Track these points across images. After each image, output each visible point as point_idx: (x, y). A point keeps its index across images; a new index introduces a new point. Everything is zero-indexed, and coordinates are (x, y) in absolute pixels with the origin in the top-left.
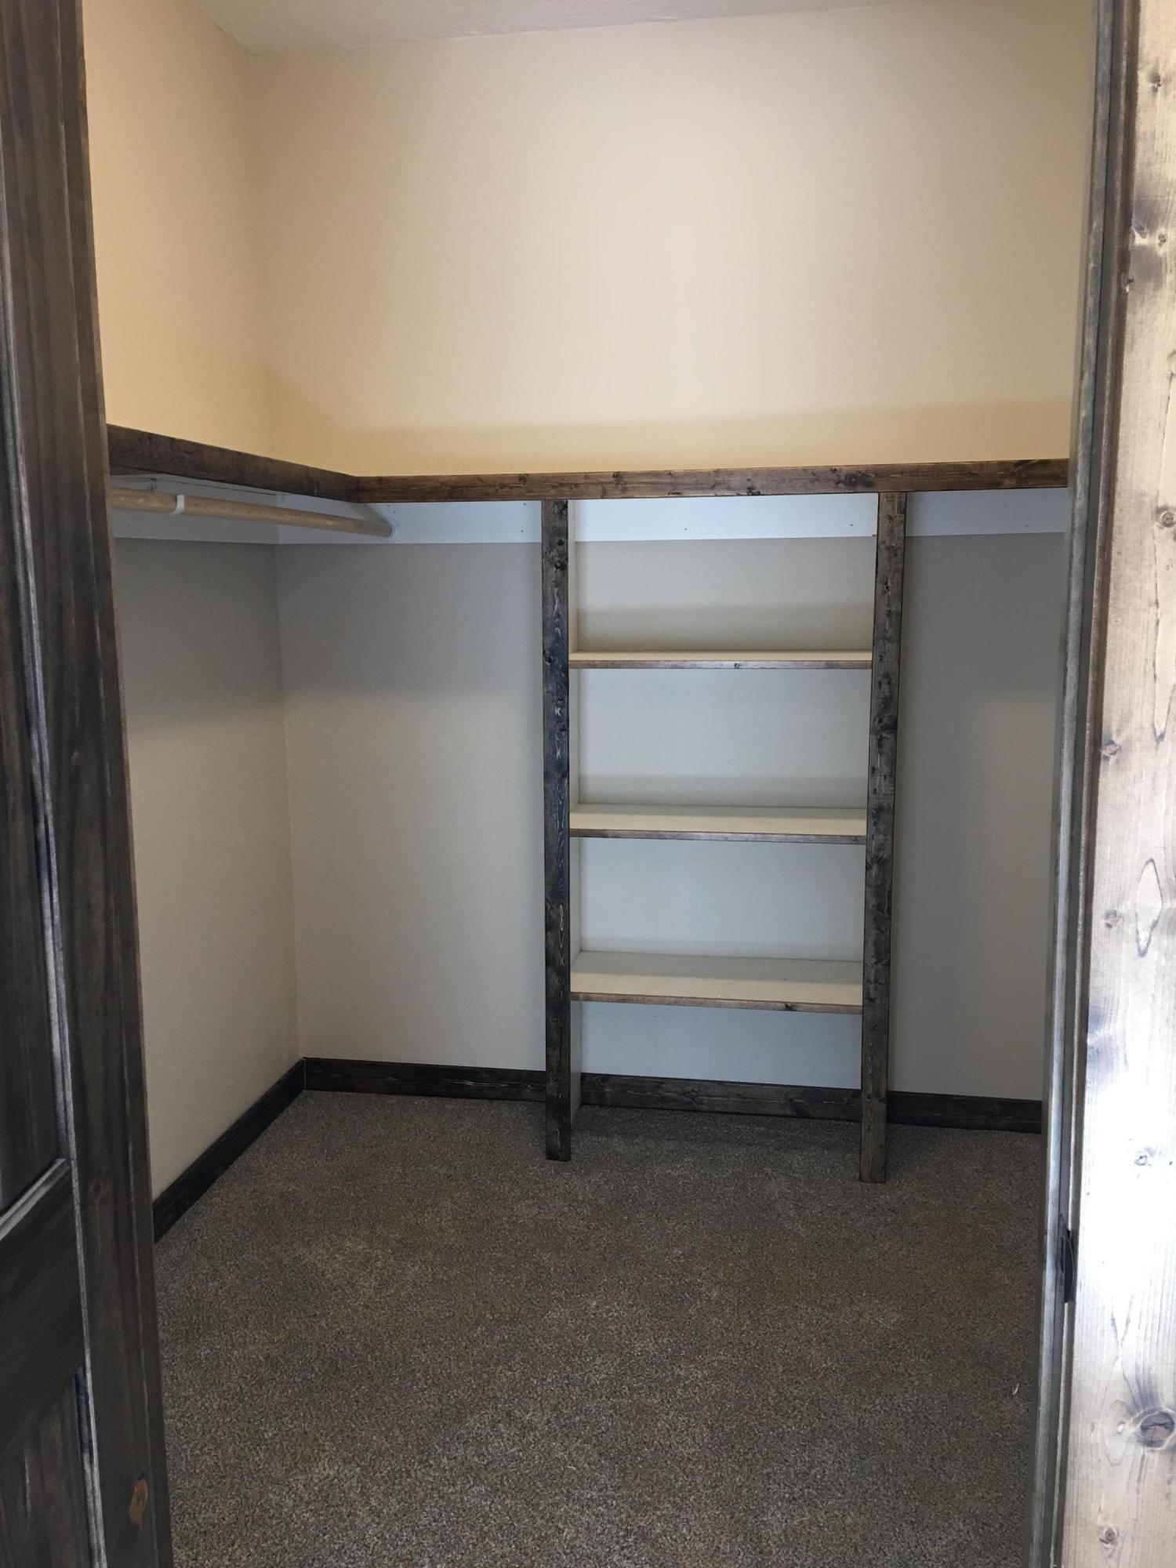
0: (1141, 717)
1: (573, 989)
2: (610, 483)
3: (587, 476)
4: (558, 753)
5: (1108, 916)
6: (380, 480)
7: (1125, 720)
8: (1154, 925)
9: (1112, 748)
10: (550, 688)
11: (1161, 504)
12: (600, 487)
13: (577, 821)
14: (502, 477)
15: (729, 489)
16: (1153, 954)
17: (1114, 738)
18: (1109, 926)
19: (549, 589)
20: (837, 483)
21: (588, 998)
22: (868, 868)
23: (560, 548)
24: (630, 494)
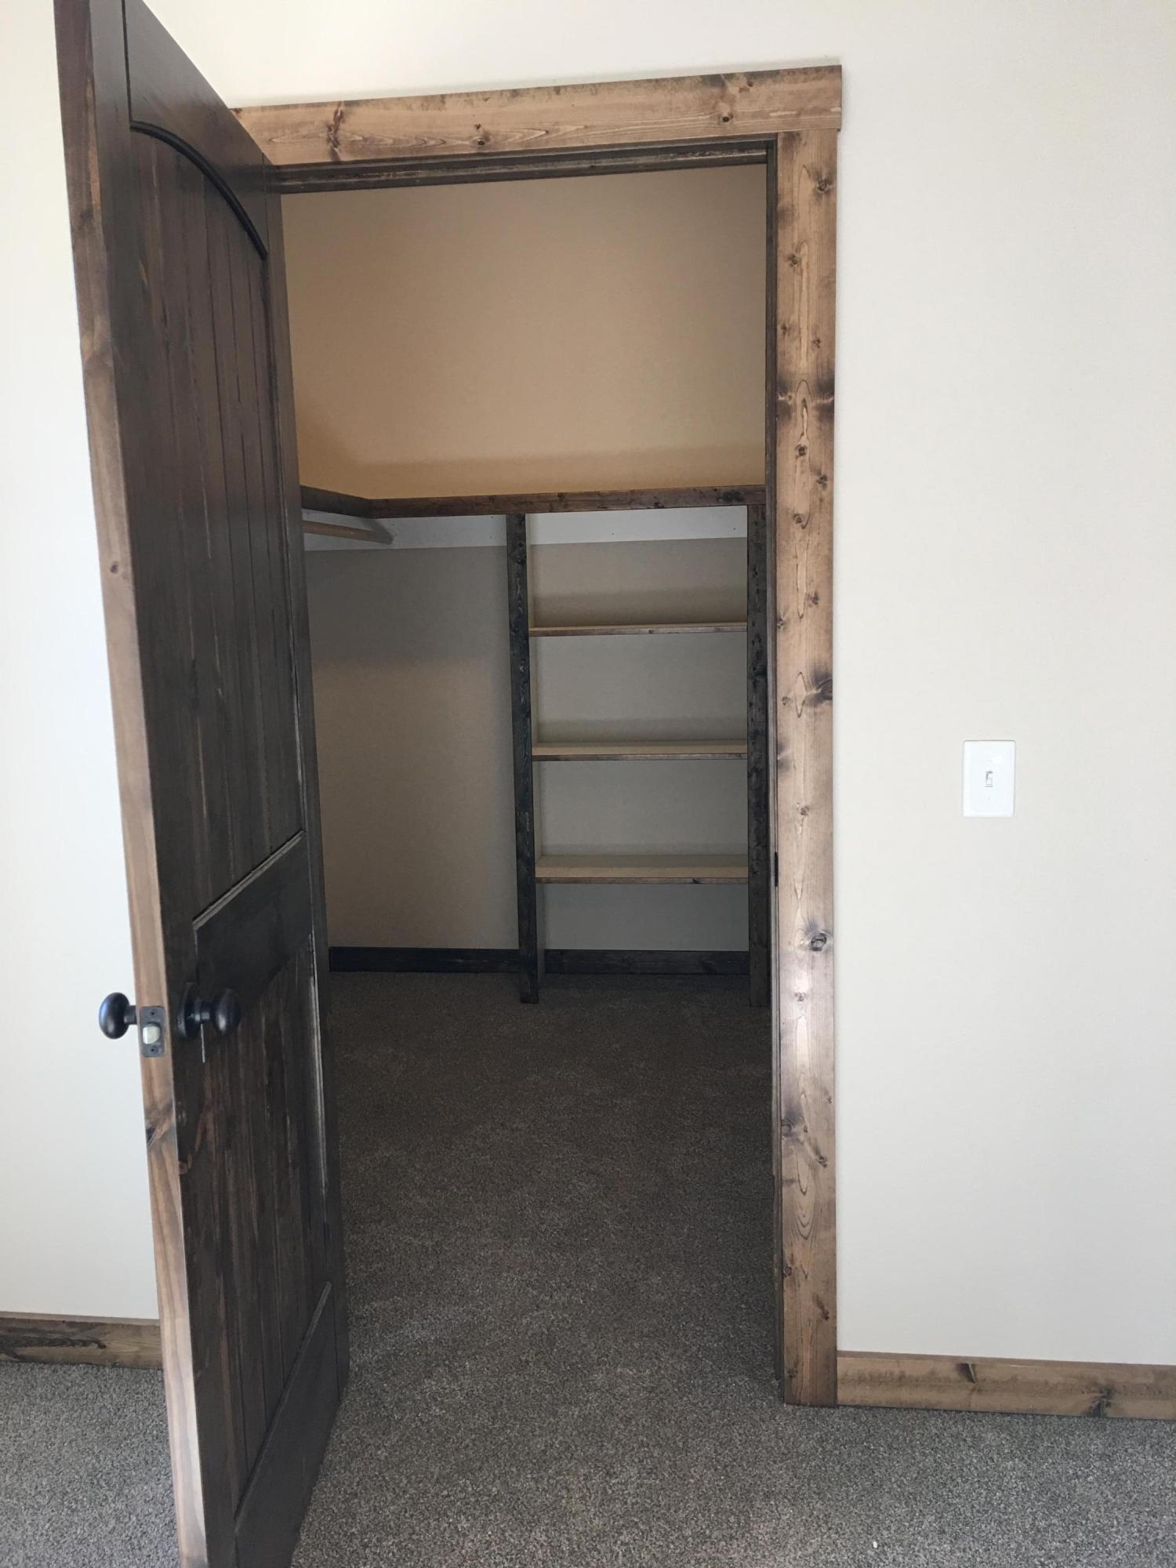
0: (793, 608)
1: (537, 876)
2: (556, 501)
3: (539, 496)
4: (523, 700)
5: (784, 699)
6: (387, 501)
7: (786, 609)
8: (804, 703)
9: (781, 622)
10: (516, 652)
11: (795, 513)
12: (548, 504)
13: (537, 751)
14: (477, 497)
15: (641, 504)
16: (804, 716)
17: (782, 617)
18: (784, 704)
19: (514, 580)
20: (718, 499)
21: (549, 881)
22: (749, 776)
23: (521, 549)
24: (570, 508)
